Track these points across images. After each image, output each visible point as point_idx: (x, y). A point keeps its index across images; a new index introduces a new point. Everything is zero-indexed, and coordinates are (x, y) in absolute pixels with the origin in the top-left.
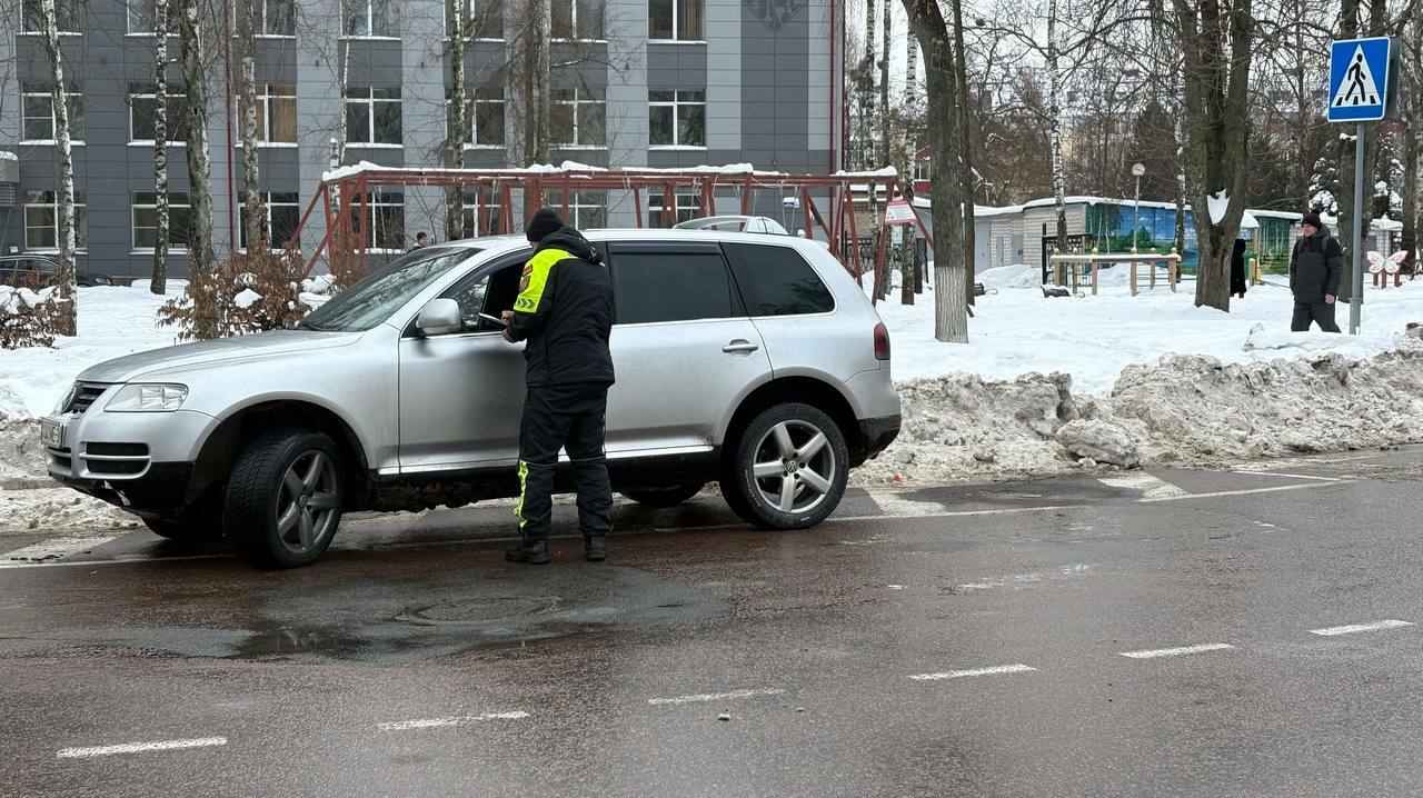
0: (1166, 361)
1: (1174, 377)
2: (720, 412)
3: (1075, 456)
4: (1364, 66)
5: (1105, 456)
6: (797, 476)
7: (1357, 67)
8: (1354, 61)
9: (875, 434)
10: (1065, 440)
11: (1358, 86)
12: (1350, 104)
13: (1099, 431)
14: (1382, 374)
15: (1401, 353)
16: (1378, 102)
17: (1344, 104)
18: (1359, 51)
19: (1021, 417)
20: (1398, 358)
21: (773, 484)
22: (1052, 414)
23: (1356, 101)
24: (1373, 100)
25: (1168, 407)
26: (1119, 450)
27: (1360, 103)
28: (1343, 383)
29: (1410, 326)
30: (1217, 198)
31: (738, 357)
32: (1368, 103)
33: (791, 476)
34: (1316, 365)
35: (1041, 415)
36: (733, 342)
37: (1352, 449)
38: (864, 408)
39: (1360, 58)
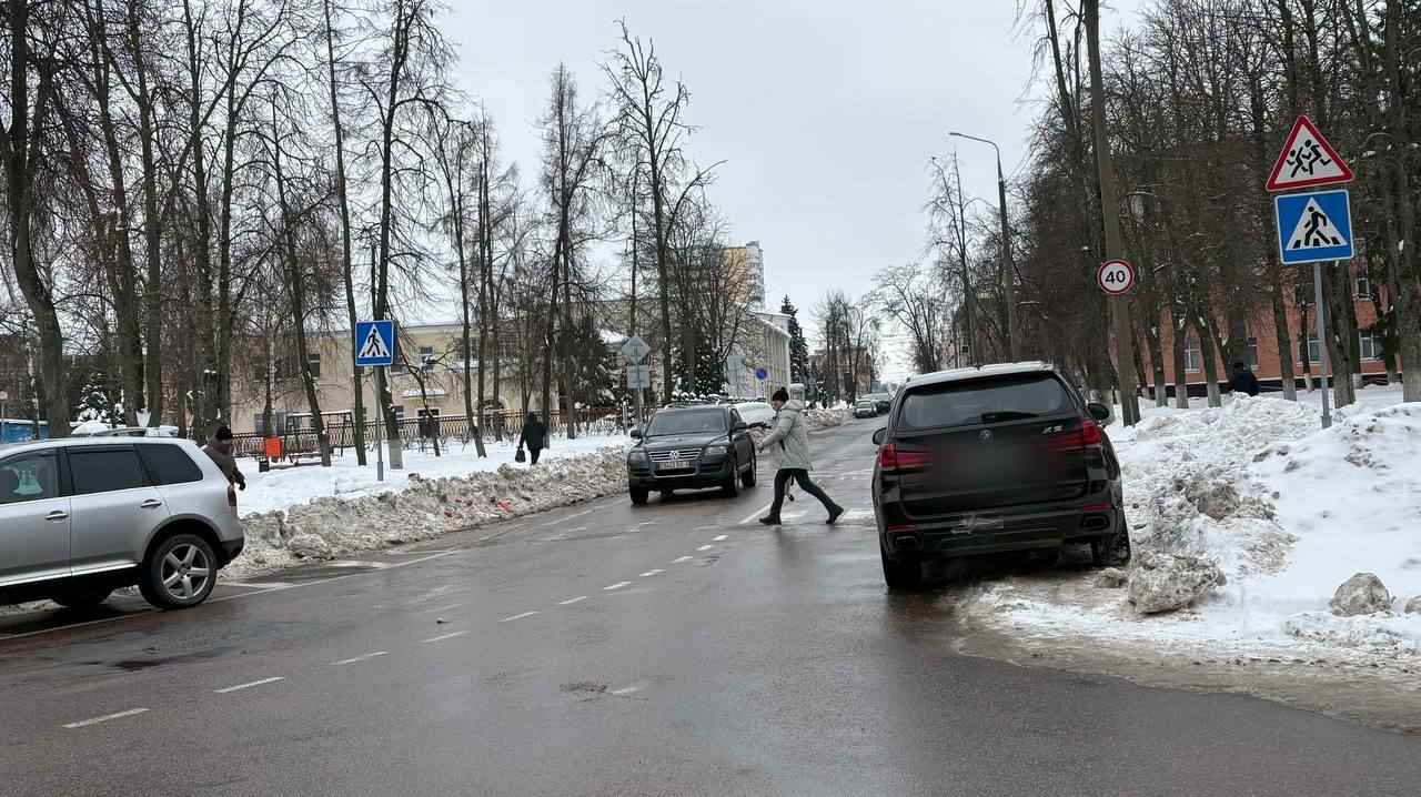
0: (315, 501)
1: (325, 510)
2: (140, 544)
3: (300, 556)
4: (378, 336)
5: (317, 554)
6: (188, 576)
7: (373, 336)
8: (371, 333)
9: (231, 549)
10: (293, 547)
11: (374, 347)
12: (370, 355)
13: (312, 541)
14: (408, 501)
15: (414, 489)
16: (388, 355)
17: (366, 356)
18: (374, 327)
19: (264, 537)
20: (413, 493)
21: (178, 585)
22: (278, 535)
23: (374, 354)
24: (385, 354)
25: (326, 527)
26: (324, 550)
27: (377, 356)
28: (393, 506)
29: (411, 475)
30: (142, 412)
31: (149, 510)
32: (382, 355)
33: (185, 576)
34: (380, 499)
35: (273, 534)
36: (147, 501)
37: (417, 540)
38: (226, 535)
39: (375, 331)
